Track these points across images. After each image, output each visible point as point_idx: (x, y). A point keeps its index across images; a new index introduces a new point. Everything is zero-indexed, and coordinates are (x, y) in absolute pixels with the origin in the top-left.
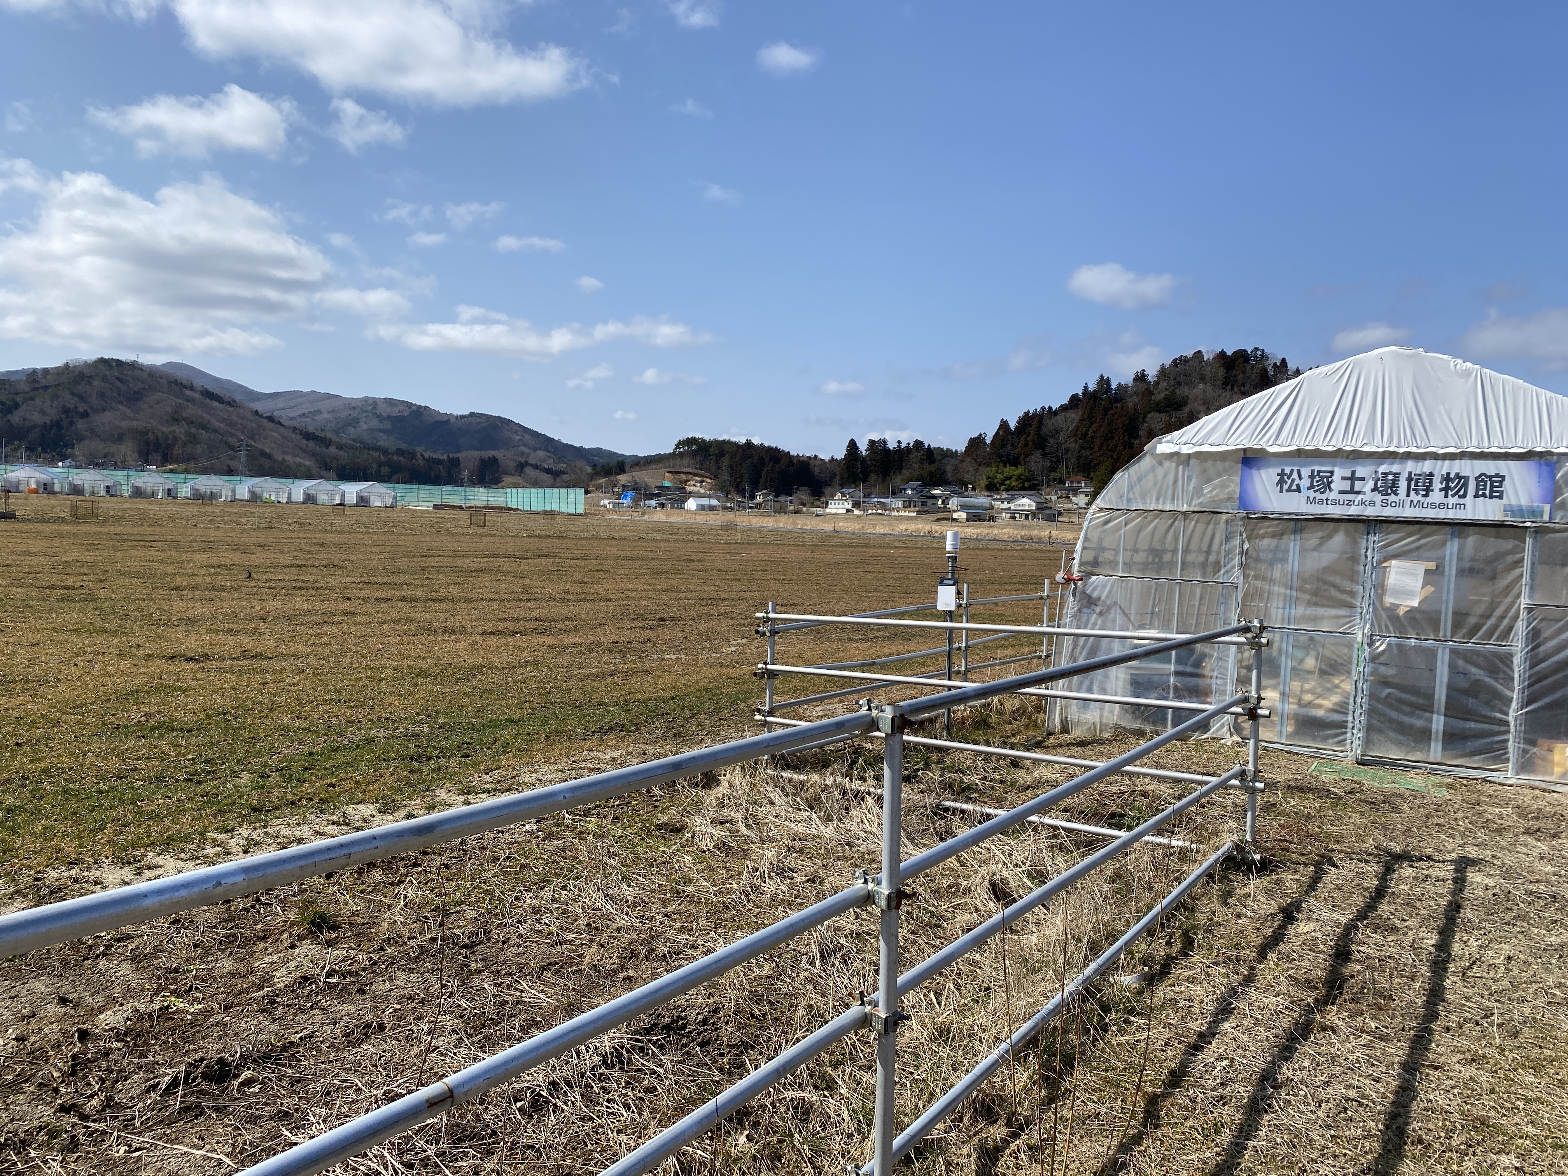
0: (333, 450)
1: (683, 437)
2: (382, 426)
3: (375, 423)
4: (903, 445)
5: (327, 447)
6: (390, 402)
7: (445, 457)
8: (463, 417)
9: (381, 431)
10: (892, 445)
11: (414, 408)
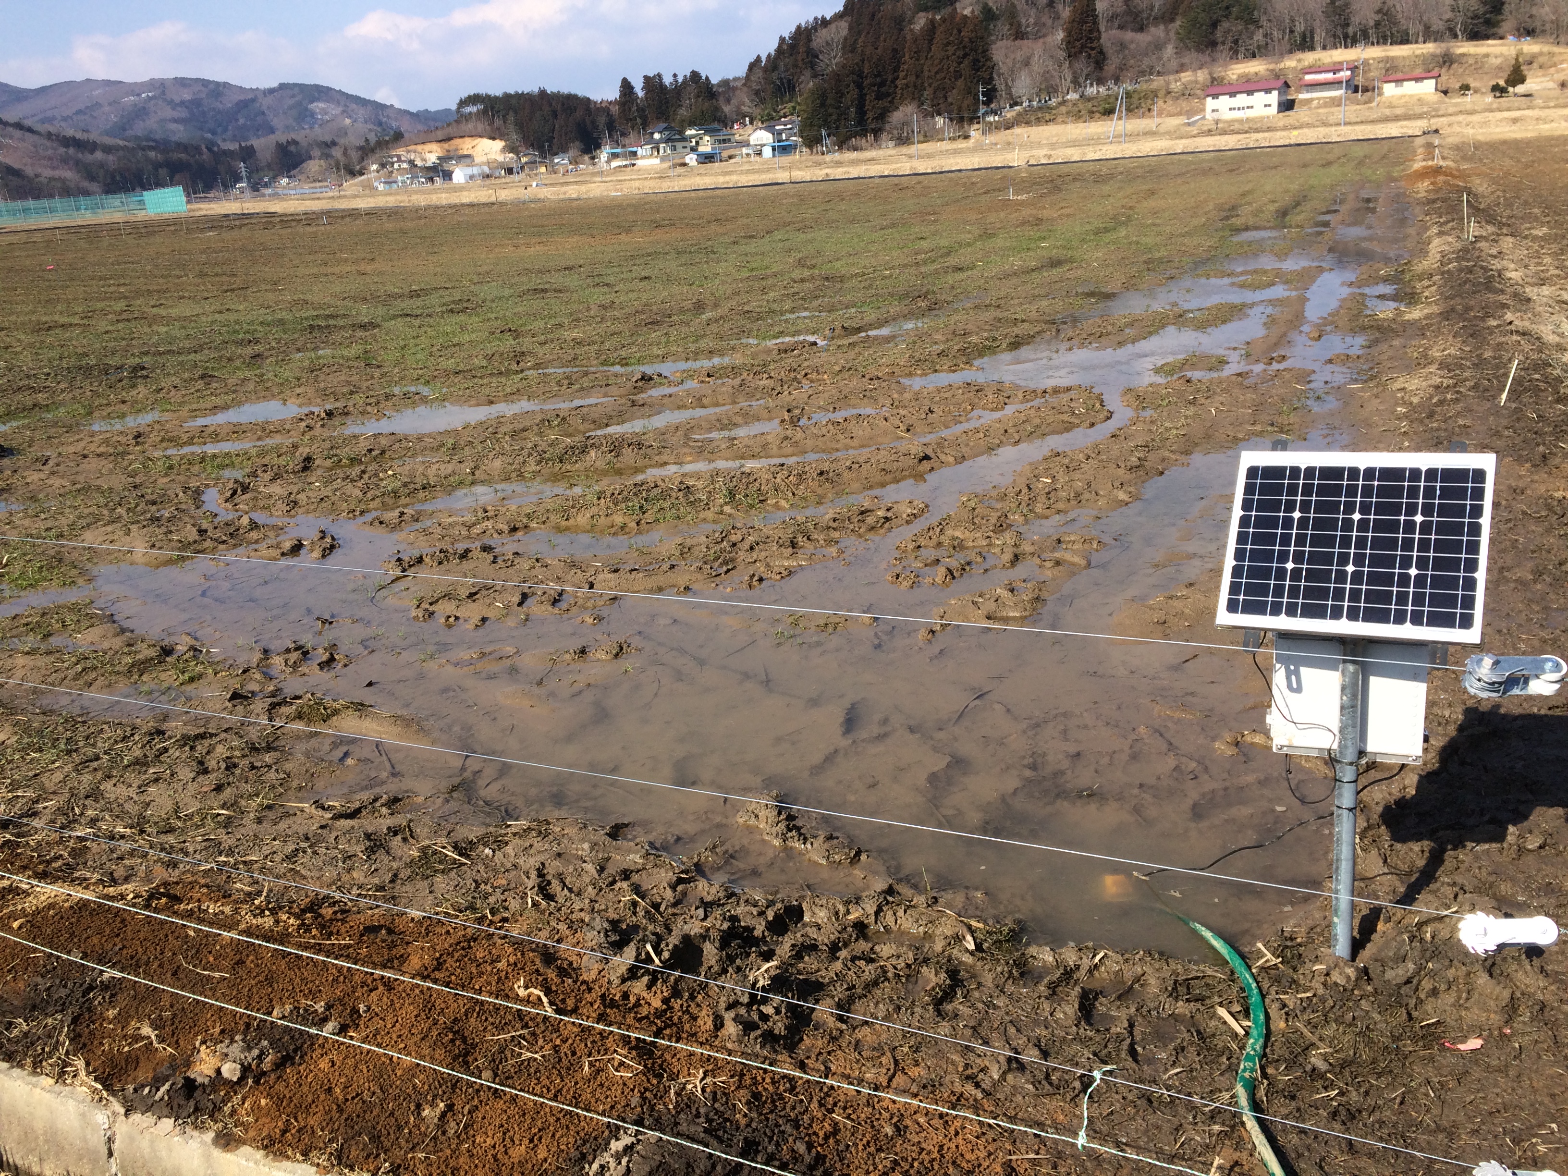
0: (99, 155)
1: (464, 95)
2: (175, 114)
3: (169, 113)
4: (680, 79)
5: (92, 152)
6: (182, 82)
7: (237, 146)
8: (271, 91)
9: (175, 121)
10: (667, 80)
11: (212, 86)
